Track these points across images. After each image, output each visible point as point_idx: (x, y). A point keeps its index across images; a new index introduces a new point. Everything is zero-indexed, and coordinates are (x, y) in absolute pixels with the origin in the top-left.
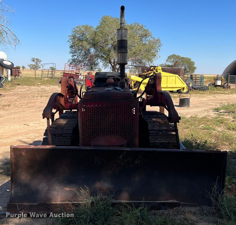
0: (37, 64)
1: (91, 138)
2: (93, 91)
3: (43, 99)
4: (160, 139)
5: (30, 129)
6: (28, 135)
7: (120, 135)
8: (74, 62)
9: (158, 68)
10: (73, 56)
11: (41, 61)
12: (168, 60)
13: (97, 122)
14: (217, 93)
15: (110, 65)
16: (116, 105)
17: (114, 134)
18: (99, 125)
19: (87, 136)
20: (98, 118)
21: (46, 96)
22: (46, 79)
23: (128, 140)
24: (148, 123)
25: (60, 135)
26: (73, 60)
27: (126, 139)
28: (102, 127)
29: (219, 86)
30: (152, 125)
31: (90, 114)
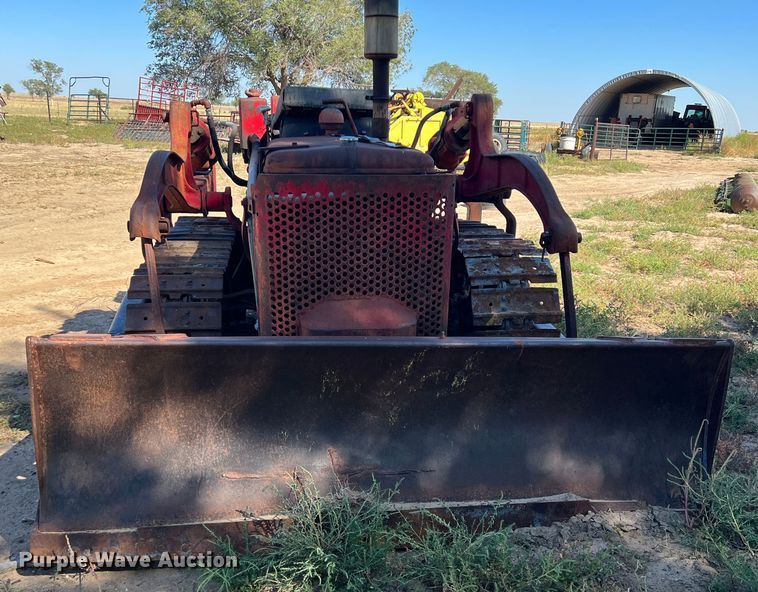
0: (50, 79)
1: (300, 308)
2: (295, 146)
3: (84, 183)
4: (503, 305)
5: (58, 274)
6: (53, 293)
7: (397, 297)
8: (166, 75)
9: (415, 97)
10: (160, 54)
11: (60, 70)
12: (428, 76)
13: (319, 251)
14: (566, 171)
15: (270, 86)
16: (385, 195)
17: (378, 293)
18: (325, 262)
19: (286, 301)
20: (325, 239)
21: (91, 175)
22: (82, 124)
23: (421, 309)
24: (465, 256)
25: (183, 296)
26: (161, 67)
27: (415, 307)
28: (339, 270)
29: (569, 152)
30: (477, 260)
31: (296, 226)
